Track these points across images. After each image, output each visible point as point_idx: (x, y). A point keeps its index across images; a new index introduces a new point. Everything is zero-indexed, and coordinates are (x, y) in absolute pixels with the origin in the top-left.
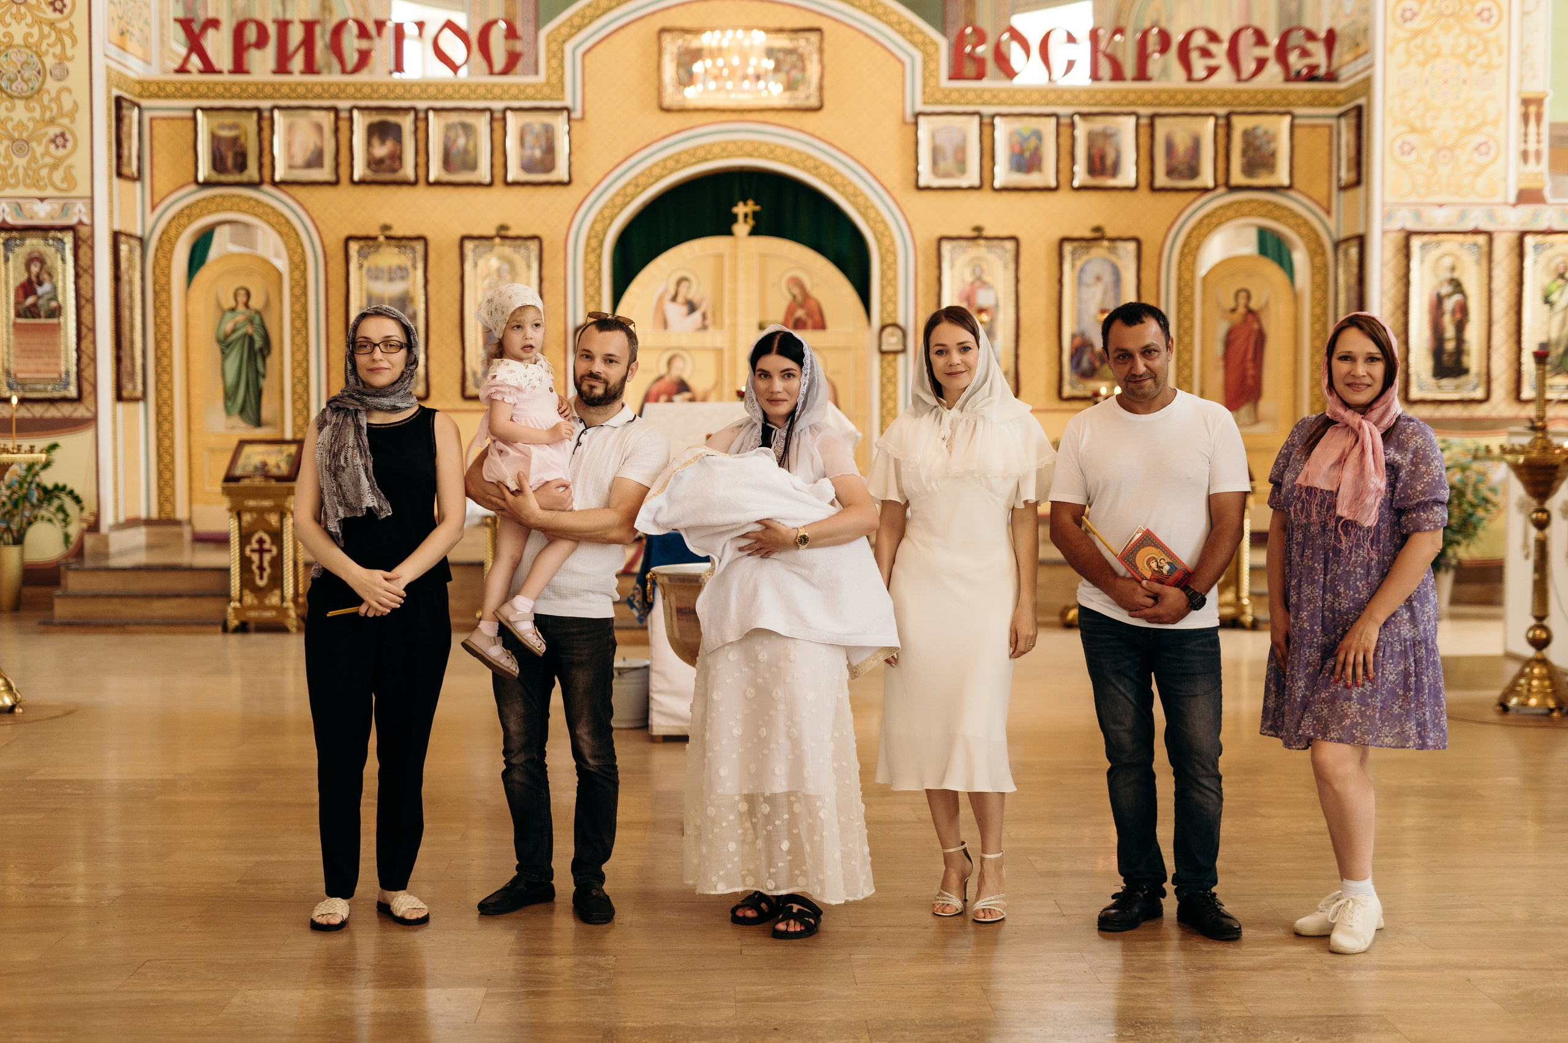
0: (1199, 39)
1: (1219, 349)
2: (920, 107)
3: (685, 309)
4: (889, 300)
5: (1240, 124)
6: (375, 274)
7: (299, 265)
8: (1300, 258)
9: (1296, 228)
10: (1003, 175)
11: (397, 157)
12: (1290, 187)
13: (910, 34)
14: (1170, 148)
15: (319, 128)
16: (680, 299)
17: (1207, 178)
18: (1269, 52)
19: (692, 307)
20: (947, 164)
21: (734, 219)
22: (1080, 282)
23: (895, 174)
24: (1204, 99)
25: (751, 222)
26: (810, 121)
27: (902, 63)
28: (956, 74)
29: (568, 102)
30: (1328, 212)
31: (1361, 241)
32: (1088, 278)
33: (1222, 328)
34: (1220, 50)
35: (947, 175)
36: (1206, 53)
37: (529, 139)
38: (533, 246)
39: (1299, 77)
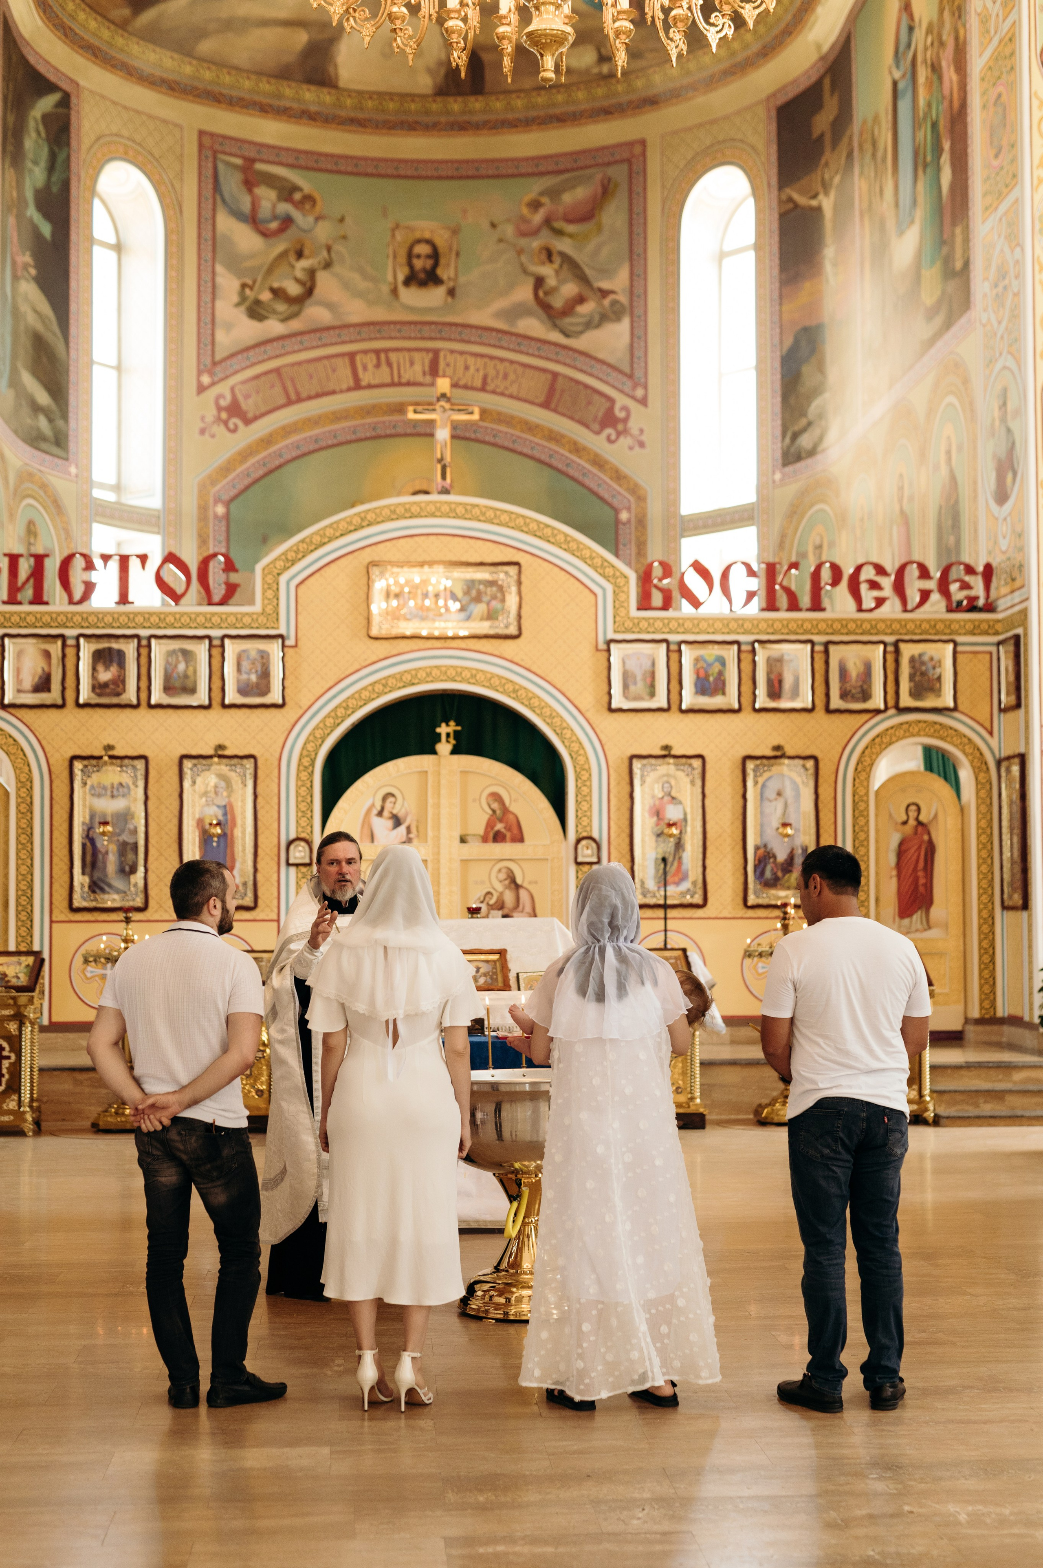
0: (868, 573)
1: (892, 859)
2: (611, 635)
3: (390, 823)
4: (583, 815)
5: (908, 651)
6: (98, 792)
7: (25, 783)
8: (965, 775)
9: (961, 747)
10: (689, 698)
11: (119, 683)
12: (955, 709)
13: (601, 568)
14: (843, 673)
15: (47, 655)
16: (386, 813)
17: (877, 701)
18: (931, 585)
19: (397, 821)
20: (639, 687)
21: (437, 738)
22: (762, 797)
23: (589, 698)
24: (874, 628)
25: (453, 742)
26: (508, 647)
27: (595, 595)
28: (644, 603)
29: (282, 631)
30: (991, 733)
31: (1023, 759)
32: (770, 793)
33: (895, 839)
34: (887, 583)
35: (637, 698)
36: (874, 585)
37: (245, 665)
38: (249, 764)
39: (958, 607)
